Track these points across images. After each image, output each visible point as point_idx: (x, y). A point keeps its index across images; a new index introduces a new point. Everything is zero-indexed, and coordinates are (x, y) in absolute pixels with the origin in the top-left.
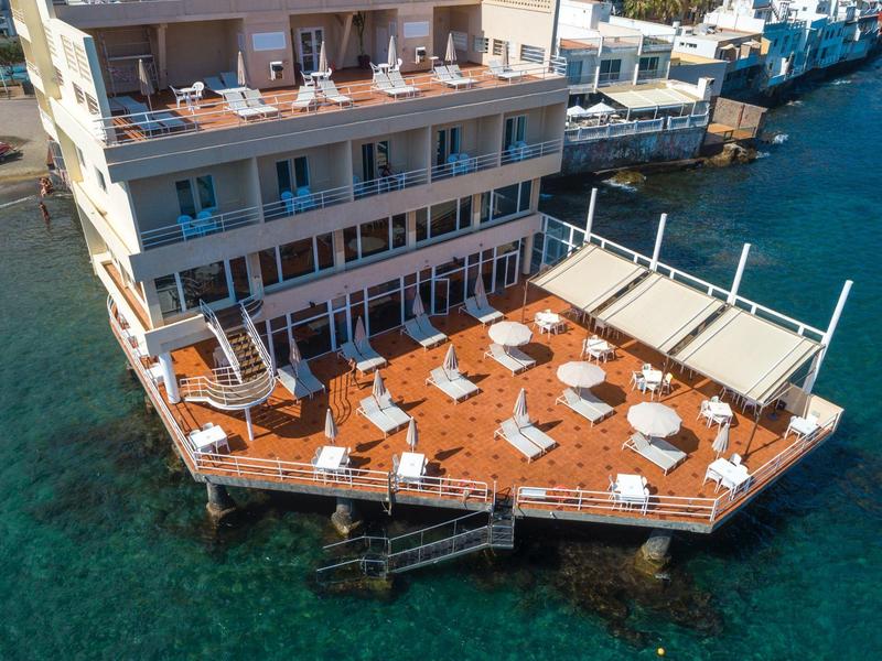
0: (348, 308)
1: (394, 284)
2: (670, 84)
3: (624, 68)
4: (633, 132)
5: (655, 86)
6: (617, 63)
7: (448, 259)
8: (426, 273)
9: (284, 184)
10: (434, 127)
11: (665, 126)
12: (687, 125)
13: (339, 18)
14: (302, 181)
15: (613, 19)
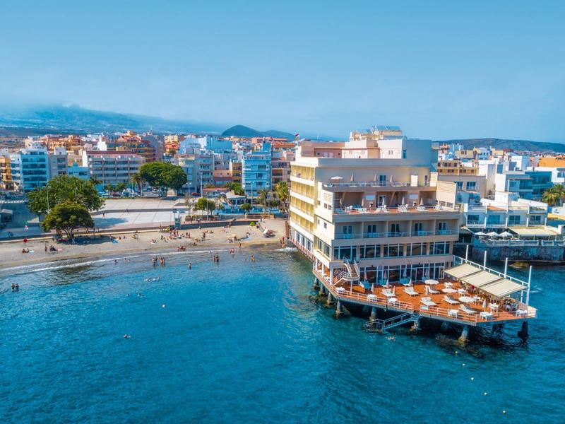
0: (383, 271)
1: (398, 267)
2: (545, 227)
3: (521, 220)
4: (523, 245)
5: (537, 228)
6: (518, 218)
7: (417, 263)
8: (409, 266)
9: (369, 231)
10: (413, 221)
11: (540, 244)
12: (553, 245)
13: (391, 193)
14: (374, 231)
15: (520, 200)
